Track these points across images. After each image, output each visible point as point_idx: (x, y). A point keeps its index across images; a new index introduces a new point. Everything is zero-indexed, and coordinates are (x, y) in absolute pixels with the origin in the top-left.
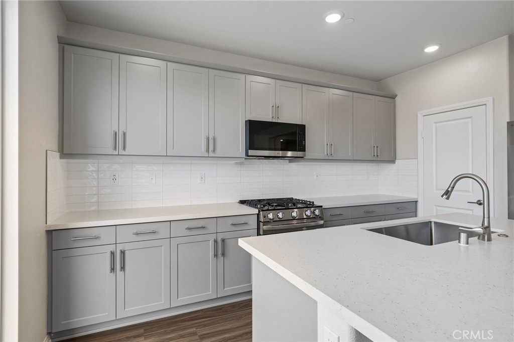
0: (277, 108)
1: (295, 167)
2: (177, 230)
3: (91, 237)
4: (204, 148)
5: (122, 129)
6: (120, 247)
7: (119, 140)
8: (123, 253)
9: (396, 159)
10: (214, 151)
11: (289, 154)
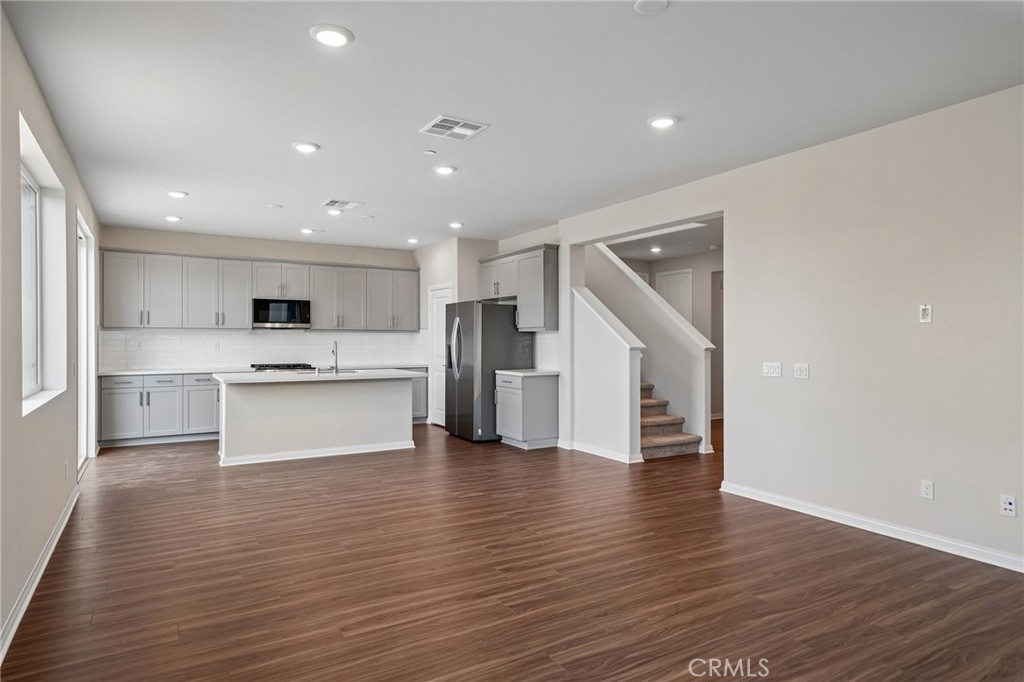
0: (282, 287)
1: (309, 335)
2: (189, 380)
3: (126, 381)
4: (214, 322)
5: (147, 309)
6: (146, 390)
7: (145, 317)
8: (148, 394)
9: (419, 329)
10: (223, 324)
11: (290, 325)
